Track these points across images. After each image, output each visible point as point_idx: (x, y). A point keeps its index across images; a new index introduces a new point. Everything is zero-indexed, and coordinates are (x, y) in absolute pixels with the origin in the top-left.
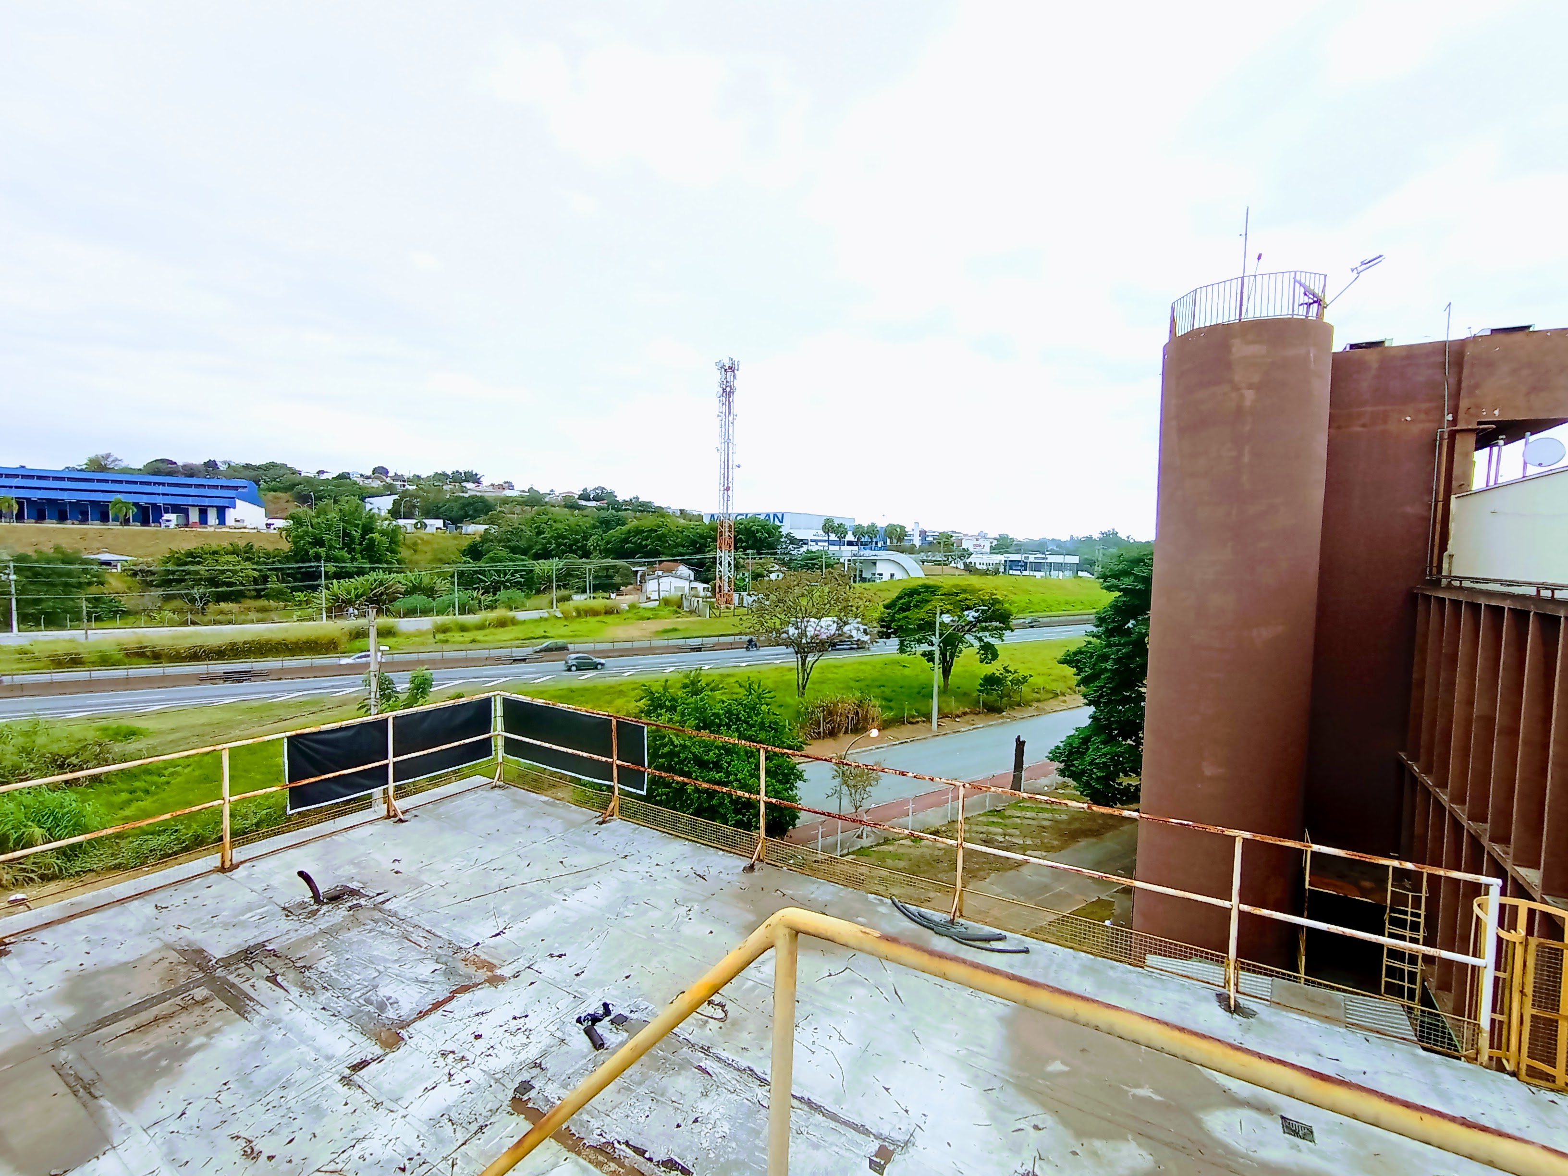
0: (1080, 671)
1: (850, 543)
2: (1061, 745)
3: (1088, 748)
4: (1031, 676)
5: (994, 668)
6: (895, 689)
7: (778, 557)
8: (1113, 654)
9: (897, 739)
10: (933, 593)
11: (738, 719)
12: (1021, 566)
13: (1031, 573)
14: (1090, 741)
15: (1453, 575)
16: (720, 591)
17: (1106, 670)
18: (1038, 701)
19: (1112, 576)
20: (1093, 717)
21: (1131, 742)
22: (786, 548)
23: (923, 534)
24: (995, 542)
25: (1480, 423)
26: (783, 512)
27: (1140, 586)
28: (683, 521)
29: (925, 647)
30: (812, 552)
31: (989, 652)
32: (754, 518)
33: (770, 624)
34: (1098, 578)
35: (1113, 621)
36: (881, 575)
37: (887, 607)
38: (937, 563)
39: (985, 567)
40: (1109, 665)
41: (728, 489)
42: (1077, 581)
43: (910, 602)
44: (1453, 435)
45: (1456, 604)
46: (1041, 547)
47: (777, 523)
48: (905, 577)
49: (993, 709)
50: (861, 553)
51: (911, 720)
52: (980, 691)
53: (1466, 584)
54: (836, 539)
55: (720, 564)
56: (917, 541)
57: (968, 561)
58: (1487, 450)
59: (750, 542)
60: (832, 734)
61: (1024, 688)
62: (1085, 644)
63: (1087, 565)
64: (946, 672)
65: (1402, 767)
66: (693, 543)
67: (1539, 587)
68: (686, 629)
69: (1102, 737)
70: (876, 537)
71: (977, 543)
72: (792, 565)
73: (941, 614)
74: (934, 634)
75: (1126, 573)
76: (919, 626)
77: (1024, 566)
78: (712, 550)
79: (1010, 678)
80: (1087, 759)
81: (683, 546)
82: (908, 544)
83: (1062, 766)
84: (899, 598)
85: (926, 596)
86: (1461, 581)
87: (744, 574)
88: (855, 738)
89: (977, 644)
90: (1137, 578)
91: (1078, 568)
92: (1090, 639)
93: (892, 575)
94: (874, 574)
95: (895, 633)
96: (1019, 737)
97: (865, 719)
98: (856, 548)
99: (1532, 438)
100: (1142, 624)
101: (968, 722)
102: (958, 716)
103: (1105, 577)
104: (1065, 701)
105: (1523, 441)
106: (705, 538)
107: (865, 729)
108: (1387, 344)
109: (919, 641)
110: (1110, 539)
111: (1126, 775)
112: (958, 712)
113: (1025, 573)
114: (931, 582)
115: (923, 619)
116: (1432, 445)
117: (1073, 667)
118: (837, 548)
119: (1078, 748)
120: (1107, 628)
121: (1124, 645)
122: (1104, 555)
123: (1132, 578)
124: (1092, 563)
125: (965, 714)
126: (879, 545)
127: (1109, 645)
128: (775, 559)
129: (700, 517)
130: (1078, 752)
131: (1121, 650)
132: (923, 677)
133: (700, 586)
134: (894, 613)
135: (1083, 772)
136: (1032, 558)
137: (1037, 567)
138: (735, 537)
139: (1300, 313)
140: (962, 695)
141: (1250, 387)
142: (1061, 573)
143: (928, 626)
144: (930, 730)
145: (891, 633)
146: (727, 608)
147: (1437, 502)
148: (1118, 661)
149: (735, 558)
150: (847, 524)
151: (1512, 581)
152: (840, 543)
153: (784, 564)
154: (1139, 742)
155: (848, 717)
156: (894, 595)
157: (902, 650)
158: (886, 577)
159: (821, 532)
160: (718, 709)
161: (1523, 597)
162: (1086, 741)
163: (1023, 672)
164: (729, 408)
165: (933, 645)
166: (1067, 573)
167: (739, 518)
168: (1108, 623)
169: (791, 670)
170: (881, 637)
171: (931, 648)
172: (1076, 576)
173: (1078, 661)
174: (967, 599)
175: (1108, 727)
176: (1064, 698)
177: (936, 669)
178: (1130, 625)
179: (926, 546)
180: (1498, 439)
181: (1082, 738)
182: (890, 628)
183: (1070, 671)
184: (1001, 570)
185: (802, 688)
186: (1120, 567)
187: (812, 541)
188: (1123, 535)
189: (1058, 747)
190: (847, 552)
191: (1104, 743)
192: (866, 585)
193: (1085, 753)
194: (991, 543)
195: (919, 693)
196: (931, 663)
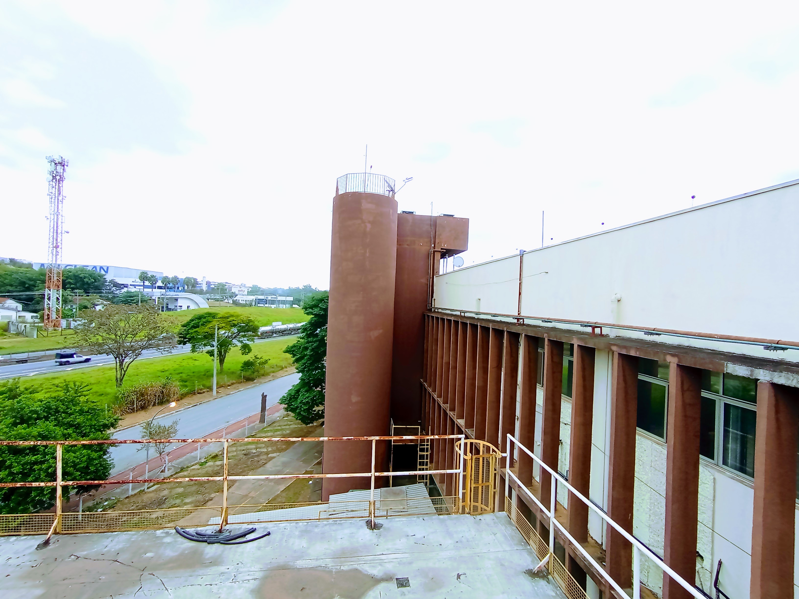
0: (294, 355)
1: (160, 288)
2: (286, 395)
3: (299, 395)
4: (270, 360)
5: (249, 357)
6: (189, 374)
7: (103, 295)
8: (310, 347)
9: (191, 404)
10: (214, 317)
11: (57, 411)
12: (264, 302)
13: (270, 306)
14: (300, 391)
15: (435, 307)
16: (49, 318)
17: (306, 355)
18: (273, 372)
19: (309, 308)
20: (302, 379)
21: (319, 389)
22: (110, 289)
23: (208, 283)
24: (250, 289)
25: (442, 249)
26: (108, 265)
27: (322, 313)
28: (12, 267)
29: (209, 348)
30: (131, 292)
31: (246, 349)
32: (83, 269)
33: (94, 340)
34: (303, 309)
35: (310, 330)
36: (181, 306)
37: (183, 326)
38: (217, 300)
39: (244, 302)
40: (308, 352)
41: (57, 247)
42: (292, 309)
43: (199, 323)
44: (434, 252)
45: (437, 318)
46: (274, 292)
47: (103, 272)
48: (197, 308)
49: (249, 379)
50: (168, 293)
51: (200, 391)
52: (242, 370)
53: (440, 310)
54: (150, 284)
55: (49, 299)
56: (205, 288)
57: (235, 299)
58: (443, 259)
59: (78, 285)
60: (143, 408)
61: (266, 366)
62: (297, 342)
63: (297, 301)
64: (222, 361)
65: (422, 385)
66: (23, 284)
67: (461, 312)
68: (13, 347)
69: (306, 388)
70: (177, 284)
71: (240, 289)
72: (115, 300)
73: (218, 329)
74: (214, 341)
75: (316, 306)
76: (205, 336)
77: (266, 302)
78: (40, 289)
79: (258, 362)
80: (299, 401)
81: (11, 285)
82: (199, 289)
83: (286, 406)
84: (192, 320)
85: (210, 319)
86: (438, 309)
87: (72, 306)
88: (161, 408)
89: (240, 345)
90: (321, 309)
91: (293, 303)
92: (299, 339)
93: (188, 307)
94: (176, 306)
95: (189, 341)
96: (263, 393)
97: (169, 395)
98: (164, 290)
99: (456, 256)
100: (323, 331)
101: (235, 388)
102: (229, 386)
103: (306, 308)
104: (287, 371)
105: (453, 257)
106: (35, 280)
107: (168, 401)
108: (414, 213)
109: (205, 345)
110: (307, 289)
111: (318, 406)
112: (229, 383)
113: (266, 305)
114: (212, 311)
115: (207, 332)
116: (428, 255)
117: (291, 354)
118: (150, 290)
119: (294, 395)
120: (307, 333)
121: (315, 342)
122: (305, 296)
123: (319, 309)
124: (299, 301)
125: (233, 384)
126: (180, 289)
127: (308, 342)
128: (100, 296)
129: (30, 266)
130: (294, 398)
131: (313, 345)
132: (207, 366)
133: (28, 316)
134: (188, 329)
135: (297, 407)
136: (269, 298)
137: (273, 302)
138: (63, 281)
139: (387, 194)
140: (232, 373)
141: (369, 222)
142: (284, 306)
143: (209, 336)
144: (212, 396)
145: (187, 341)
146: (55, 330)
147: (430, 278)
148: (313, 350)
149: (63, 295)
150: (158, 276)
151: (453, 310)
152: (153, 287)
153: (108, 299)
154: (323, 388)
155: (156, 396)
156: (188, 319)
157: (193, 351)
158: (184, 308)
159: (138, 280)
160: (36, 407)
161: (455, 316)
162: (298, 391)
163: (265, 358)
164: (59, 190)
165: (213, 346)
166: (288, 305)
167: (68, 268)
168: (308, 331)
169: (111, 369)
170: (180, 344)
171: (212, 348)
172: (292, 307)
173: (294, 351)
174: (233, 320)
175: (308, 383)
176: (286, 369)
177: (215, 360)
178: (318, 332)
179: (210, 290)
180: (446, 255)
181: (296, 390)
182: (186, 338)
183: (289, 356)
184: (254, 304)
185: (119, 381)
186: (313, 303)
187: (131, 285)
188: (313, 287)
189: (284, 397)
190: (157, 293)
191: (307, 391)
192: (171, 313)
193: (298, 398)
194: (248, 289)
195: (205, 375)
196: (212, 357)
